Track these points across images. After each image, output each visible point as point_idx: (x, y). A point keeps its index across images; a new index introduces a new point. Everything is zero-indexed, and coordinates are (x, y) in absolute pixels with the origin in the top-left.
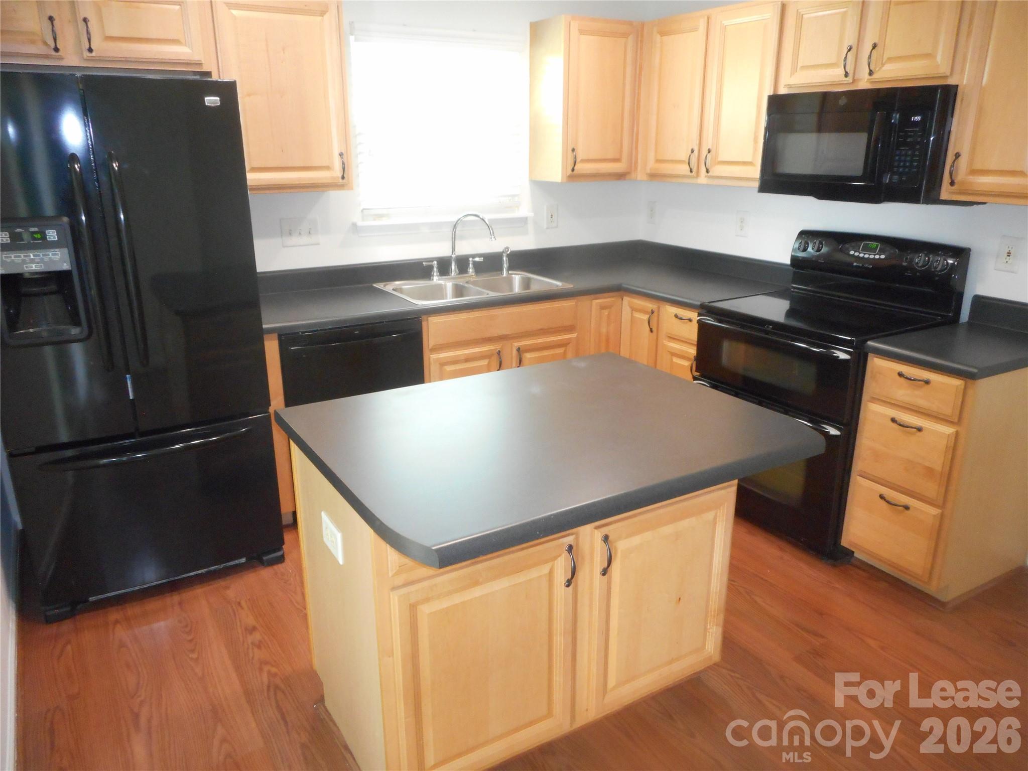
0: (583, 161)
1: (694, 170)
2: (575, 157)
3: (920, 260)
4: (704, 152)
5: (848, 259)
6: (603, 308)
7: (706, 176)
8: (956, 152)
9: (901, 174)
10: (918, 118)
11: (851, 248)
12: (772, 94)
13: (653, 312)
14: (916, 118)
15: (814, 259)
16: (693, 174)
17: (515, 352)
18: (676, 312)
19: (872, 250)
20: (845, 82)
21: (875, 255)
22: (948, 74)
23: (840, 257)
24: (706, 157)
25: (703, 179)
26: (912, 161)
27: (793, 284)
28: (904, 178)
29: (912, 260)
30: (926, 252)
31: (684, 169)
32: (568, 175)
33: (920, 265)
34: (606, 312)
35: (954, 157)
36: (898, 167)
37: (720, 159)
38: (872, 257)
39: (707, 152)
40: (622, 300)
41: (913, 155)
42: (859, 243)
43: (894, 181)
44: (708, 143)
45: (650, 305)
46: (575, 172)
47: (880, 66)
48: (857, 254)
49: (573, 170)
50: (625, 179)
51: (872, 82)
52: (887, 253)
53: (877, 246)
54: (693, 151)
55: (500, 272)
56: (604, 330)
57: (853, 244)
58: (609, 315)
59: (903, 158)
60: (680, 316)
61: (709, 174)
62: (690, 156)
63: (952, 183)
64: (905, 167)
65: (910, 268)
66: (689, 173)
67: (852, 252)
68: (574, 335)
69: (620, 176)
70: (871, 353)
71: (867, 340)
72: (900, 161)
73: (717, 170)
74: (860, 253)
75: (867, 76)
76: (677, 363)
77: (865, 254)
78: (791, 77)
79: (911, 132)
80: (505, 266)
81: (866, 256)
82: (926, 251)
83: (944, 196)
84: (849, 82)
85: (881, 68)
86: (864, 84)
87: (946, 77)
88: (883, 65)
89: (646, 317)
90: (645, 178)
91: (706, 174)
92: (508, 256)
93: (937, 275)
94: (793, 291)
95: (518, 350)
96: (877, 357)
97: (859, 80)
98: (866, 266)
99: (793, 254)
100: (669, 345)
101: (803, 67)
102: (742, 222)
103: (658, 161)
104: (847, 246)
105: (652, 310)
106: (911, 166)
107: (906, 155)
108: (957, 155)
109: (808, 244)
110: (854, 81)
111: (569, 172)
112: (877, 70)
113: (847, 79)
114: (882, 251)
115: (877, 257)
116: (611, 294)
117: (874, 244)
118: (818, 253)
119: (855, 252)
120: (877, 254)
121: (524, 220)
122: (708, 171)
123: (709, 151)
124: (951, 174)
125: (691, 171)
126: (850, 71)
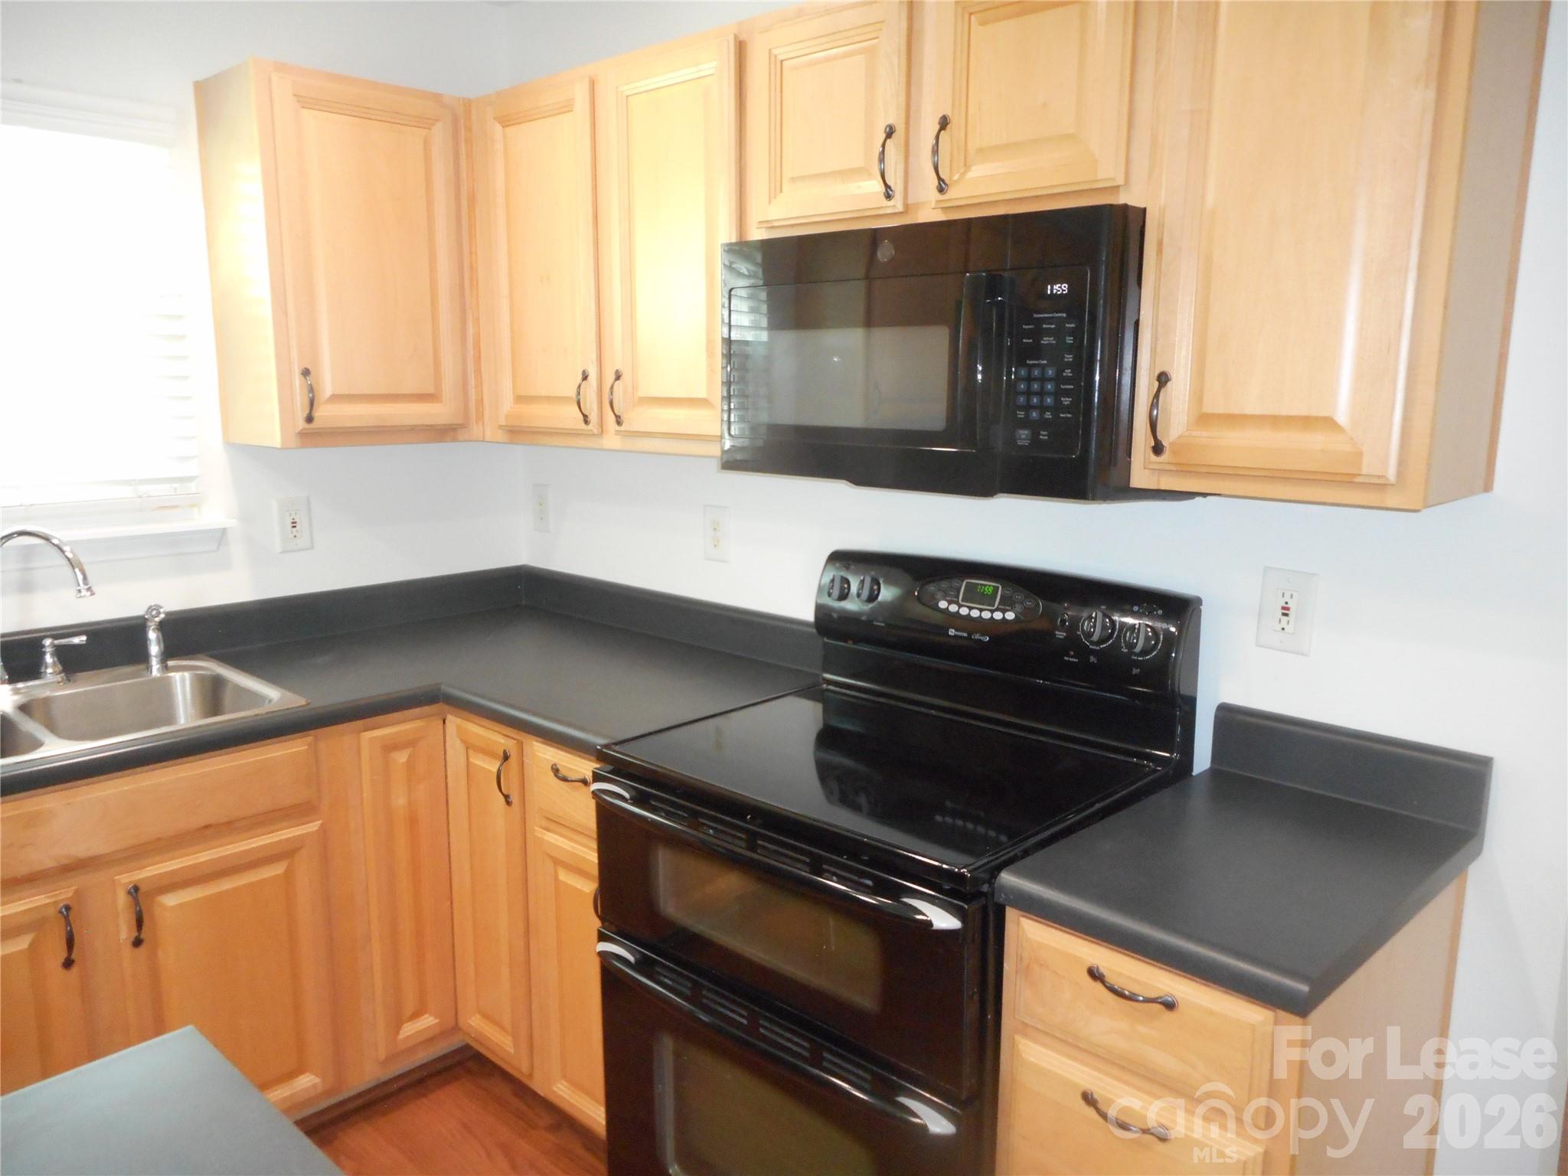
0: (336, 398)
1: (593, 417)
2: (311, 389)
3: (1093, 622)
4: (609, 377)
5: (937, 618)
6: (390, 747)
7: (617, 433)
8: (1157, 374)
9: (1035, 427)
10: (1060, 288)
11: (939, 595)
12: (734, 240)
13: (506, 757)
14: (1056, 287)
15: (864, 618)
16: (590, 427)
17: (122, 900)
18: (555, 761)
19: (987, 600)
20: (889, 211)
21: (992, 612)
22: (1120, 181)
23: (919, 610)
24: (612, 388)
25: (612, 440)
26: (1058, 394)
27: (827, 672)
28: (1044, 436)
29: (1075, 623)
30: (1103, 607)
31: (569, 416)
32: (297, 431)
33: (1095, 638)
34: (401, 757)
35: (1156, 384)
36: (1028, 407)
37: (641, 394)
38: (986, 615)
39: (614, 377)
40: (444, 722)
41: (1059, 379)
42: (955, 584)
43: (1019, 443)
44: (616, 359)
45: (498, 738)
46: (314, 425)
47: (962, 171)
48: (953, 608)
49: (310, 419)
50: (454, 440)
51: (945, 209)
52: (1018, 608)
53: (996, 589)
54: (585, 378)
55: (142, 666)
56: (400, 801)
57: (944, 584)
58: (410, 766)
59: (1036, 386)
60: (563, 772)
61: (622, 428)
62: (579, 386)
63: (1158, 449)
64: (1042, 408)
65: (1074, 642)
66: (583, 426)
67: (943, 604)
68: (313, 827)
69: (443, 433)
70: (1012, 906)
71: (999, 868)
72: (1029, 393)
73: (640, 419)
74: (960, 606)
75: (933, 195)
76: (566, 884)
77: (971, 608)
78: (770, 202)
79: (1049, 321)
80: (154, 649)
81: (975, 614)
82: (1104, 605)
83: (1139, 478)
84: (896, 211)
85: (963, 175)
86: (930, 211)
87: (1115, 189)
88: (967, 167)
89: (493, 766)
90: (501, 436)
91: (618, 428)
92: (162, 626)
93: (1137, 664)
94: (827, 690)
95: (135, 891)
96: (1026, 917)
97: (917, 206)
98: (977, 636)
99: (819, 602)
100: (546, 838)
101: (793, 179)
102: (715, 529)
103: (520, 399)
104: (932, 588)
105: (505, 752)
106: (1057, 408)
107: (1043, 380)
108: (1163, 379)
109: (848, 582)
110: (906, 206)
111: (301, 424)
112: (956, 177)
113: (891, 203)
114: (1007, 604)
115: (998, 616)
116: (417, 711)
117: (988, 586)
118: (871, 605)
119: (950, 603)
120: (997, 610)
121: (220, 536)
122: (619, 422)
123: (618, 377)
124: (1153, 425)
125: (586, 420)
126: (896, 183)
